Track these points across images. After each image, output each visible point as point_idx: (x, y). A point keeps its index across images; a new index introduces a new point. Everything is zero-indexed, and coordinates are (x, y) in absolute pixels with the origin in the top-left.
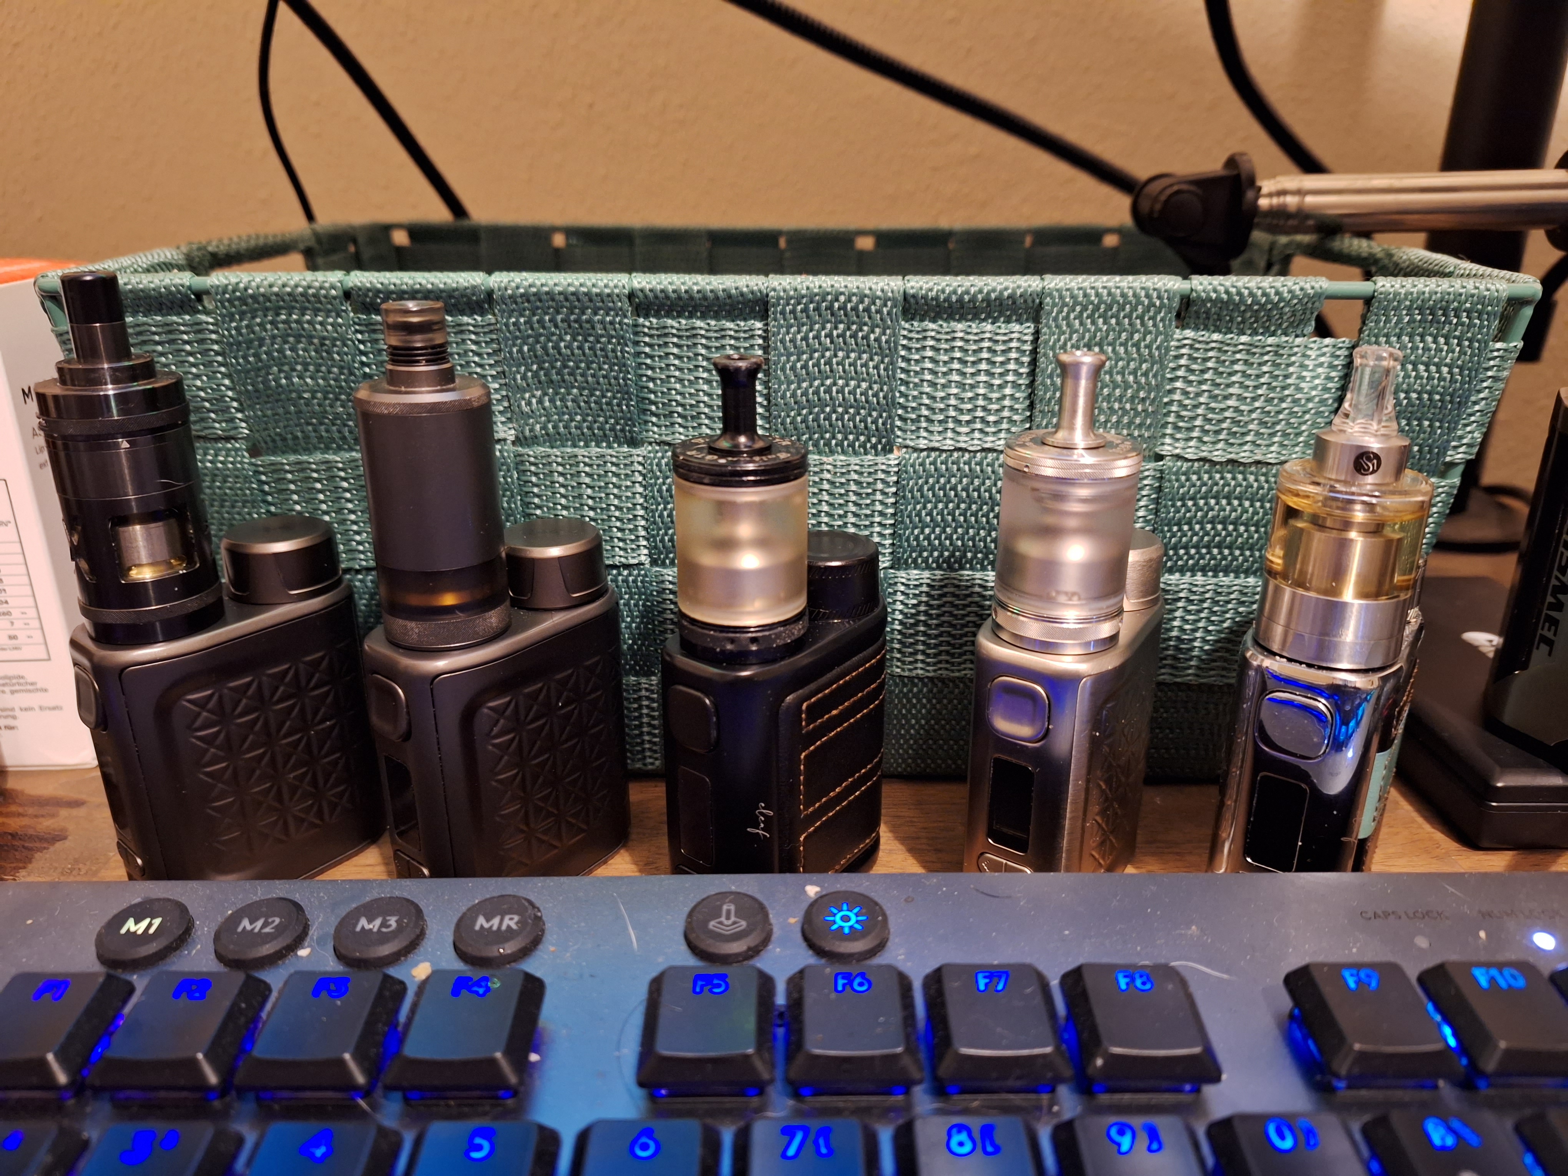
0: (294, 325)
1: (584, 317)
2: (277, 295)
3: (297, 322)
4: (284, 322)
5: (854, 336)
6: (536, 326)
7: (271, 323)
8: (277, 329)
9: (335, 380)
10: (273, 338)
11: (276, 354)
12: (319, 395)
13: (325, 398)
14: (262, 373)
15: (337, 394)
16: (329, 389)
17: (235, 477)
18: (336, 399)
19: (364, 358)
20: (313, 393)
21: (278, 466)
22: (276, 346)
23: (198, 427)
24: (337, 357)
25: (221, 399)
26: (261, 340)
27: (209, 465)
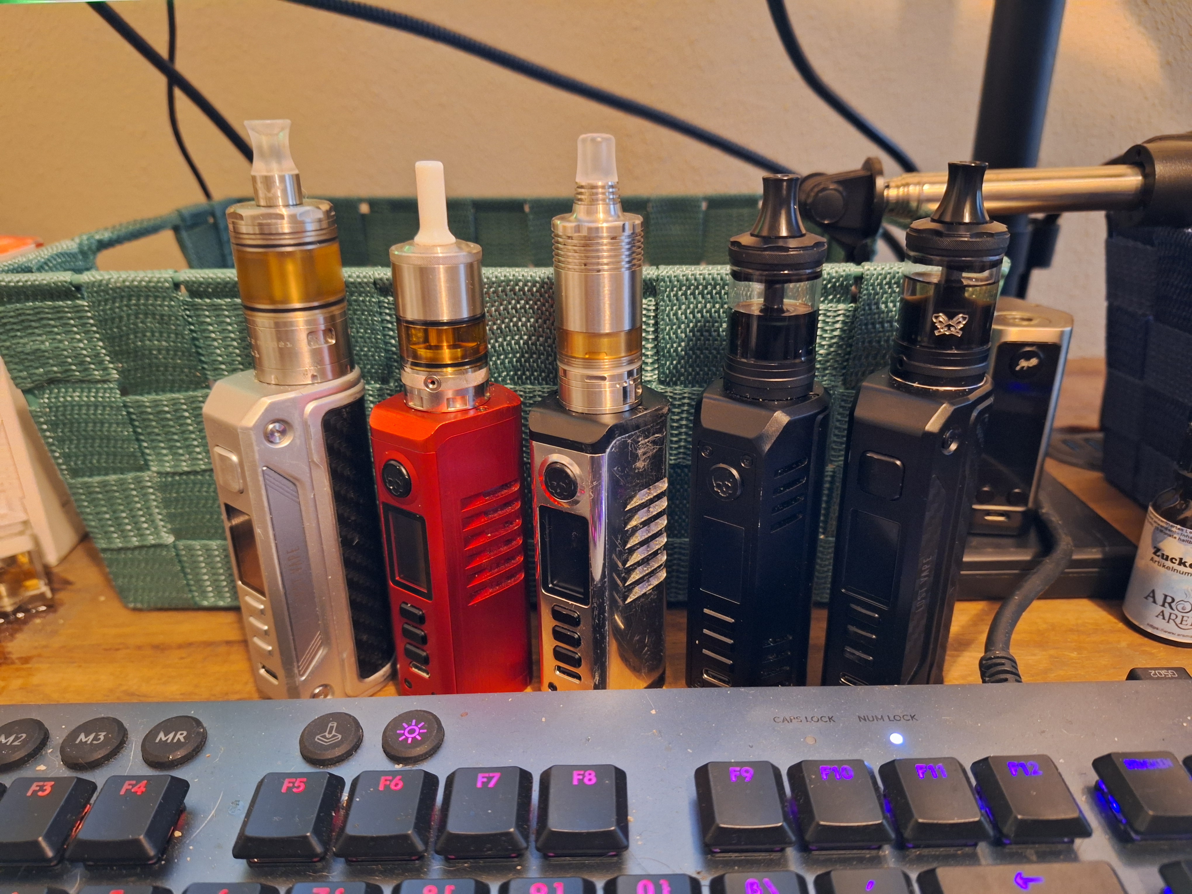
0: (142, 307)
8: (131, 309)
9: (173, 342)
10: (129, 315)
11: (132, 326)
12: (164, 352)
13: (168, 354)
14: (124, 339)
15: (175, 351)
16: (170, 348)
17: (111, 407)
18: (175, 355)
19: (192, 327)
20: (159, 351)
21: (141, 403)
22: (132, 321)
23: (83, 374)
24: (173, 327)
25: (97, 355)
26: (121, 318)
27: (93, 399)
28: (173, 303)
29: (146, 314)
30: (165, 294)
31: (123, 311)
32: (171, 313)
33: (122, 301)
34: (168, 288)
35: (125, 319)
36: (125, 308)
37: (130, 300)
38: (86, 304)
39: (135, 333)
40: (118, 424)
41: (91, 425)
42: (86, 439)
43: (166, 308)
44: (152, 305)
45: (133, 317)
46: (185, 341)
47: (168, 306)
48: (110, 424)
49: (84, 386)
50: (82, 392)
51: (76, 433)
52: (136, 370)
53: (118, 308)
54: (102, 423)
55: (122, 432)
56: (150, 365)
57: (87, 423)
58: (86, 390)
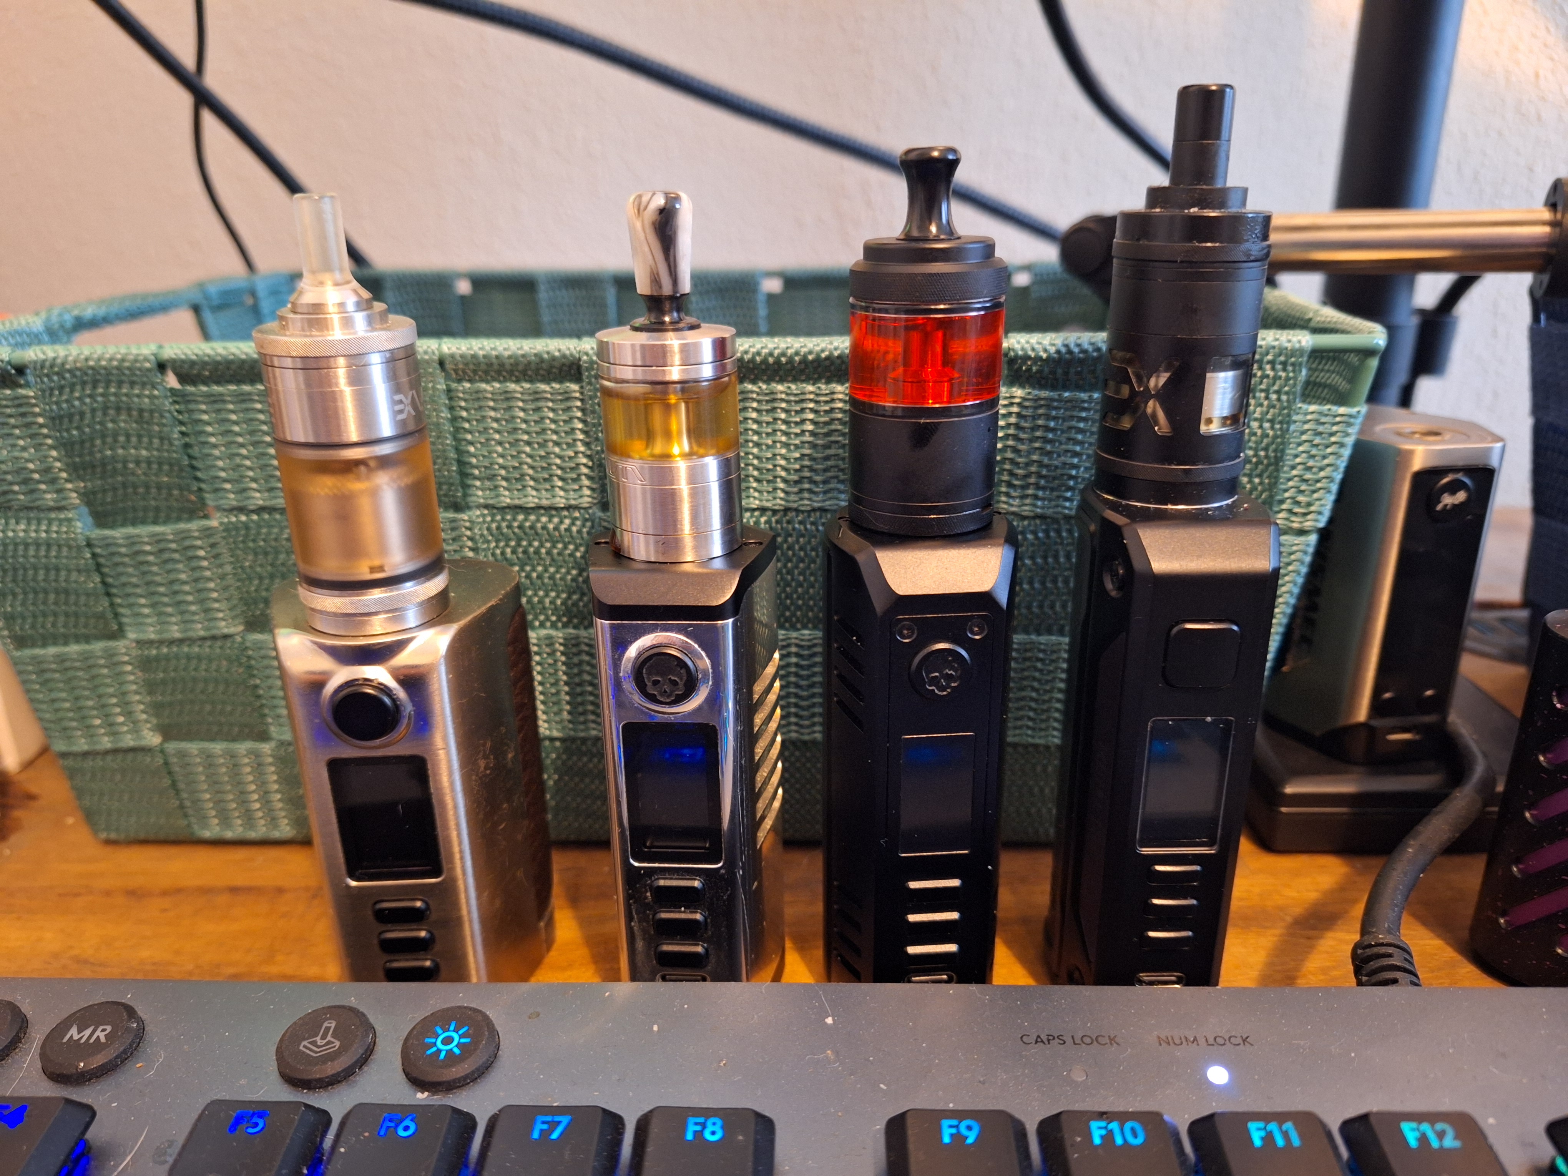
0: (112, 398)
2: (92, 368)
3: (115, 394)
4: (102, 395)
7: (90, 396)
8: (96, 401)
9: (158, 450)
10: (93, 410)
11: (98, 427)
12: (144, 465)
13: (150, 468)
14: (87, 445)
15: (160, 464)
16: (152, 459)
17: (70, 547)
18: (160, 469)
19: (184, 429)
20: (138, 463)
21: (110, 541)
22: (98, 419)
23: (29, 497)
24: (156, 428)
25: (48, 470)
26: (82, 414)
27: (44, 535)
28: (156, 392)
29: (118, 409)
30: (145, 379)
31: (85, 404)
32: (153, 407)
33: (83, 389)
34: (149, 370)
35: (88, 415)
36: (88, 400)
37: (95, 387)
38: (32, 394)
39: (103, 437)
40: (79, 571)
41: (42, 572)
42: (36, 593)
43: (147, 400)
44: (127, 395)
45: (99, 413)
46: (174, 448)
47: (148, 397)
48: (69, 571)
49: (32, 515)
50: (29, 523)
51: (21, 584)
52: (104, 491)
53: (79, 399)
54: (57, 569)
55: (85, 582)
56: (124, 485)
57: (36, 569)
58: (34, 522)
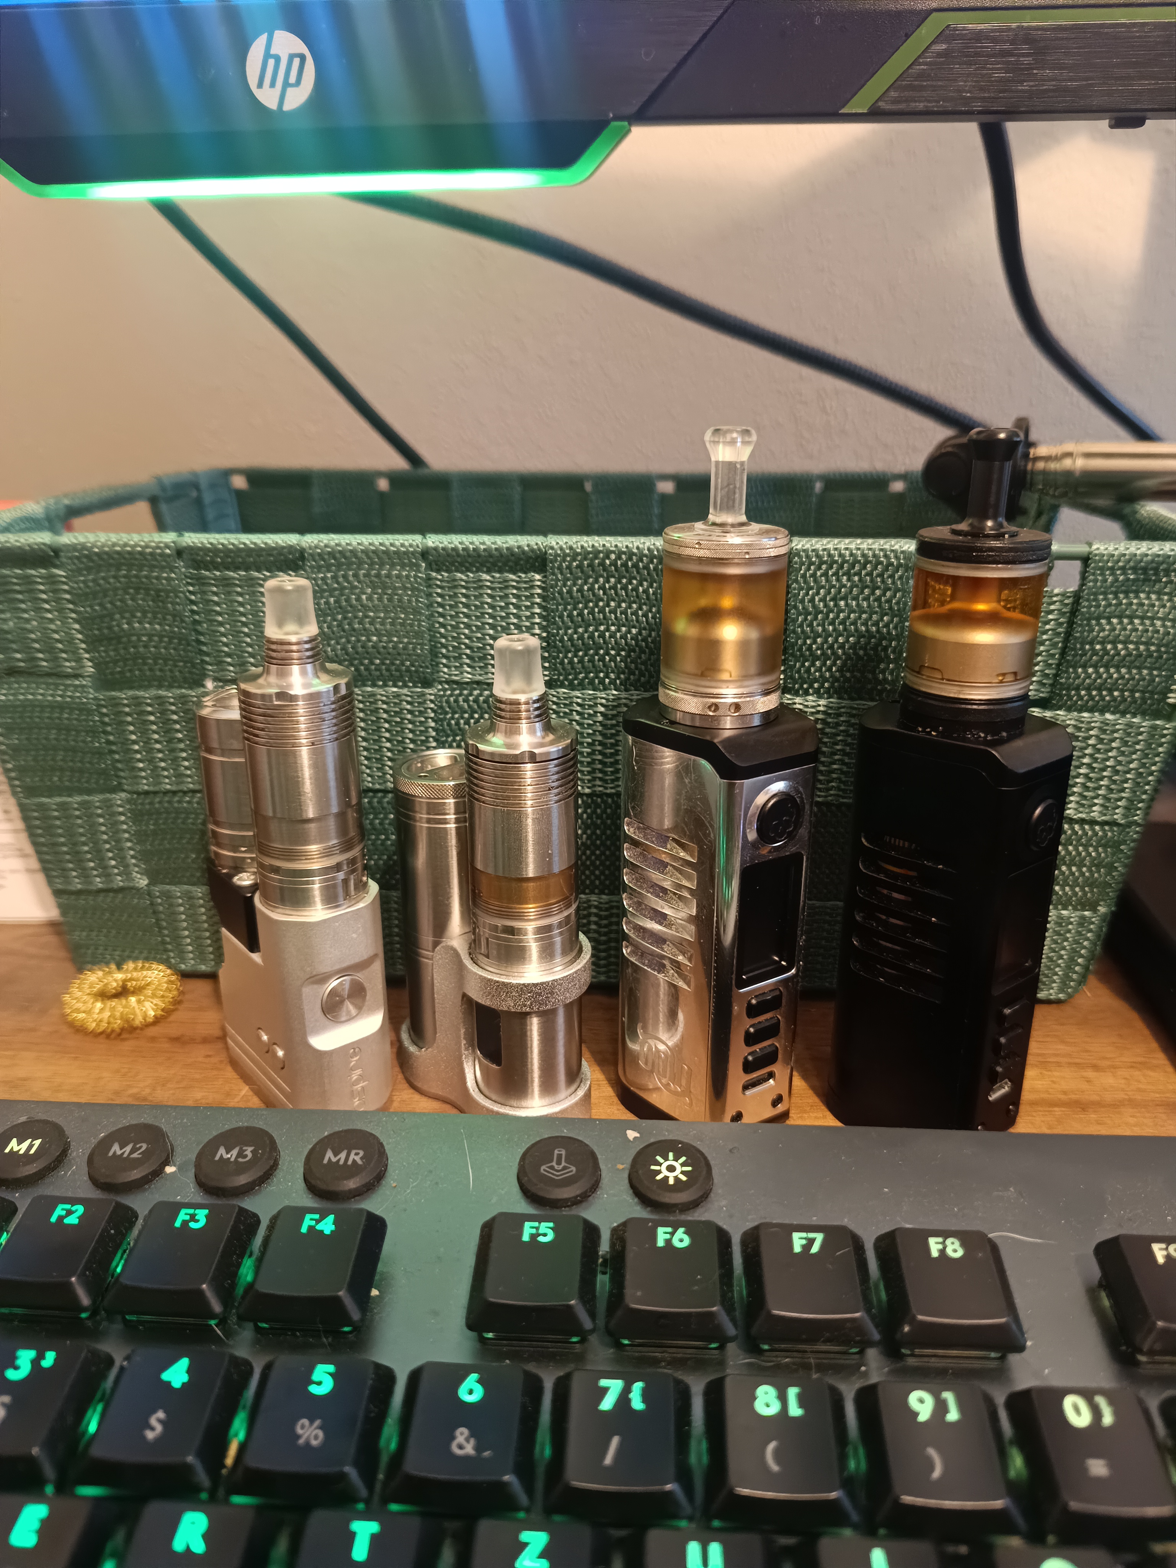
0: (133, 580)
1: (383, 572)
2: (118, 553)
3: (136, 576)
4: (125, 576)
5: (625, 588)
6: (341, 580)
7: (114, 577)
8: (119, 581)
9: (169, 626)
10: (116, 589)
11: (119, 604)
12: (156, 639)
13: (160, 641)
14: (107, 619)
16: (164, 633)
17: (81, 711)
19: (195, 607)
20: (150, 637)
21: (117, 701)
22: (119, 597)
23: (51, 664)
24: (170, 607)
25: (72, 641)
26: (105, 592)
27: (59, 699)
28: (173, 575)
29: (137, 589)
30: (164, 563)
31: (109, 583)
32: (169, 588)
33: (108, 571)
34: (168, 556)
35: (111, 593)
36: (111, 580)
37: (119, 569)
38: (63, 573)
39: (122, 613)
41: (54, 732)
42: (46, 749)
43: (164, 582)
44: (146, 577)
45: (120, 592)
46: (184, 625)
47: (165, 579)
48: (78, 732)
49: (51, 681)
50: (47, 688)
51: (35, 742)
52: (116, 662)
53: (103, 579)
54: (68, 730)
56: (135, 656)
57: (49, 729)
58: (52, 687)
